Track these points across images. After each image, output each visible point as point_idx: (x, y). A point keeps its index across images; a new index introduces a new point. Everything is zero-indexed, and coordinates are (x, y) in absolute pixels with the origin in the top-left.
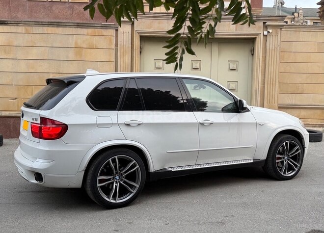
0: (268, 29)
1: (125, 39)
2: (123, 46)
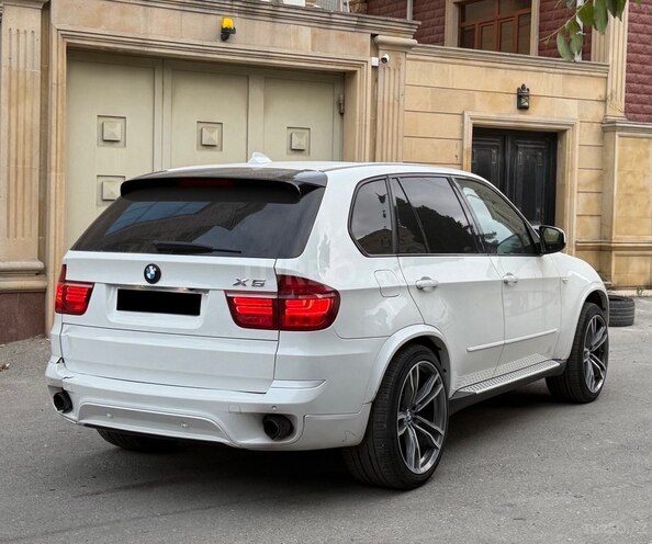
0: (381, 52)
1: (22, 51)
2: (18, 72)
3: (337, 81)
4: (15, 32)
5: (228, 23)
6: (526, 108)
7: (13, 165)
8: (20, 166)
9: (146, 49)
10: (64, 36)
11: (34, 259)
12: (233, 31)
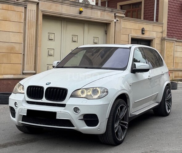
1: (32, 15)
2: (30, 21)
3: (105, 25)
4: (30, 10)
5: (81, 9)
6: (144, 34)
7: (28, 45)
8: (30, 46)
9: (61, 16)
10: (42, 12)
11: (33, 70)
12: (82, 12)
